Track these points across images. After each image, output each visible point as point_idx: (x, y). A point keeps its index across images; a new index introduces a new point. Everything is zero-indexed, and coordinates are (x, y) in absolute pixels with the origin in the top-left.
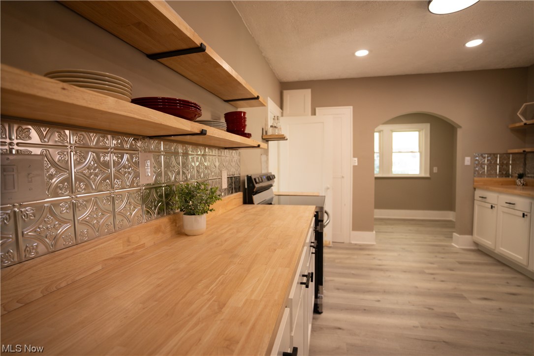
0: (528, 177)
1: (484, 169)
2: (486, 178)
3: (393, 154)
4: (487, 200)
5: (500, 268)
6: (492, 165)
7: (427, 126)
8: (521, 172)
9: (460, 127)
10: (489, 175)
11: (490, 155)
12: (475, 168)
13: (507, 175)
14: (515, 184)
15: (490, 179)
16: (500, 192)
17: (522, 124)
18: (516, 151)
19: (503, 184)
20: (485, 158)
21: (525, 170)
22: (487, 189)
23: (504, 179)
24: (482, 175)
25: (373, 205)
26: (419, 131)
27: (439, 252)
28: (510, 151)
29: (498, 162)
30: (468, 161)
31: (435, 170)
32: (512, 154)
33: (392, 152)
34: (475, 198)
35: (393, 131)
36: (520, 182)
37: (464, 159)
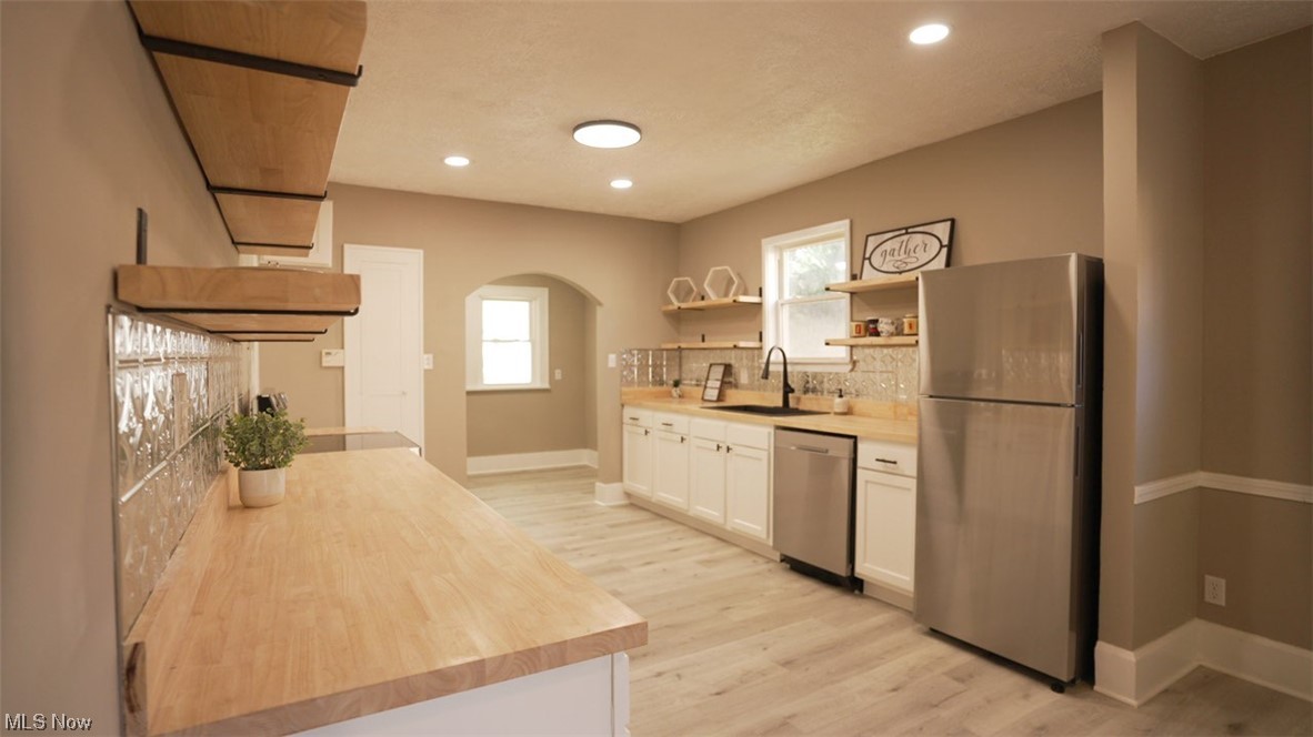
0: (687, 385)
1: (633, 373)
2: (636, 388)
3: (484, 344)
4: (640, 423)
5: (659, 522)
6: (643, 368)
7: (544, 292)
8: (677, 377)
9: (600, 304)
10: (639, 384)
11: (640, 350)
12: (622, 371)
13: (661, 383)
14: (670, 395)
15: (641, 388)
16: (655, 409)
17: (676, 307)
18: (670, 346)
19: (657, 396)
20: (633, 355)
21: (680, 375)
22: (639, 406)
23: (658, 388)
24: (631, 383)
25: (465, 451)
26: (530, 301)
27: (579, 517)
28: (664, 346)
29: (650, 363)
30: (612, 360)
31: (558, 375)
32: (667, 350)
33: (482, 341)
34: (625, 421)
35: (483, 299)
36: (676, 392)
37: (607, 358)
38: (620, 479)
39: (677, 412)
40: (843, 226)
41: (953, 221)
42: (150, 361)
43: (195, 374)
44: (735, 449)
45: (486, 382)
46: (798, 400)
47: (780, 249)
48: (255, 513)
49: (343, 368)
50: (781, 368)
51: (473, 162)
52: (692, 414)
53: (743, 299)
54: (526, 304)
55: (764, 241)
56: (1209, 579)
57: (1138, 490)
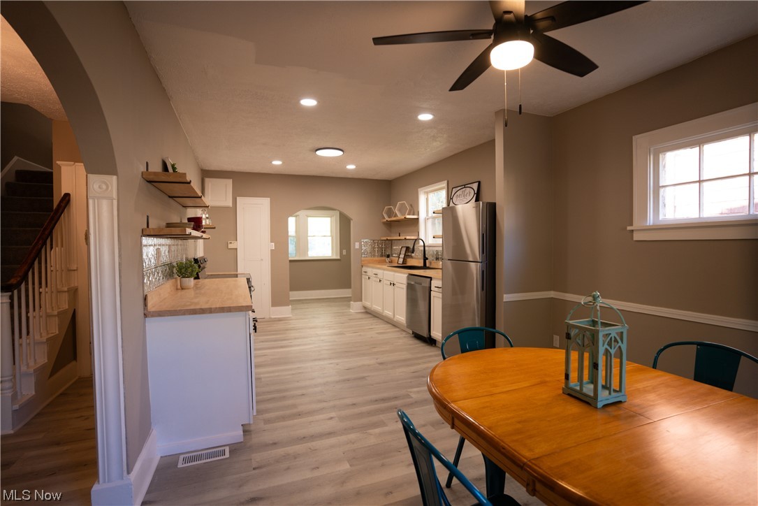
0: (394, 257)
2: (369, 258)
4: (367, 274)
6: (373, 248)
7: (337, 213)
8: (389, 253)
9: (352, 220)
10: (371, 256)
11: (371, 241)
13: (382, 256)
14: (385, 261)
15: (371, 258)
16: (372, 268)
17: (387, 220)
20: (368, 243)
21: (391, 252)
22: (369, 266)
23: (380, 258)
25: (288, 288)
26: (331, 217)
28: (383, 239)
29: (376, 246)
30: (357, 245)
31: (344, 253)
33: (308, 236)
34: (363, 273)
35: (308, 217)
36: (388, 260)
37: (354, 244)
38: (361, 300)
39: (379, 268)
40: (444, 184)
41: (479, 183)
42: (150, 245)
43: (164, 250)
44: (397, 285)
45: (309, 255)
46: (431, 263)
47: (427, 193)
48: (185, 291)
49: (236, 249)
50: (423, 248)
51: (283, 163)
52: (384, 270)
53: (408, 217)
54: (329, 219)
55: (419, 189)
56: (554, 336)
57: (505, 296)
